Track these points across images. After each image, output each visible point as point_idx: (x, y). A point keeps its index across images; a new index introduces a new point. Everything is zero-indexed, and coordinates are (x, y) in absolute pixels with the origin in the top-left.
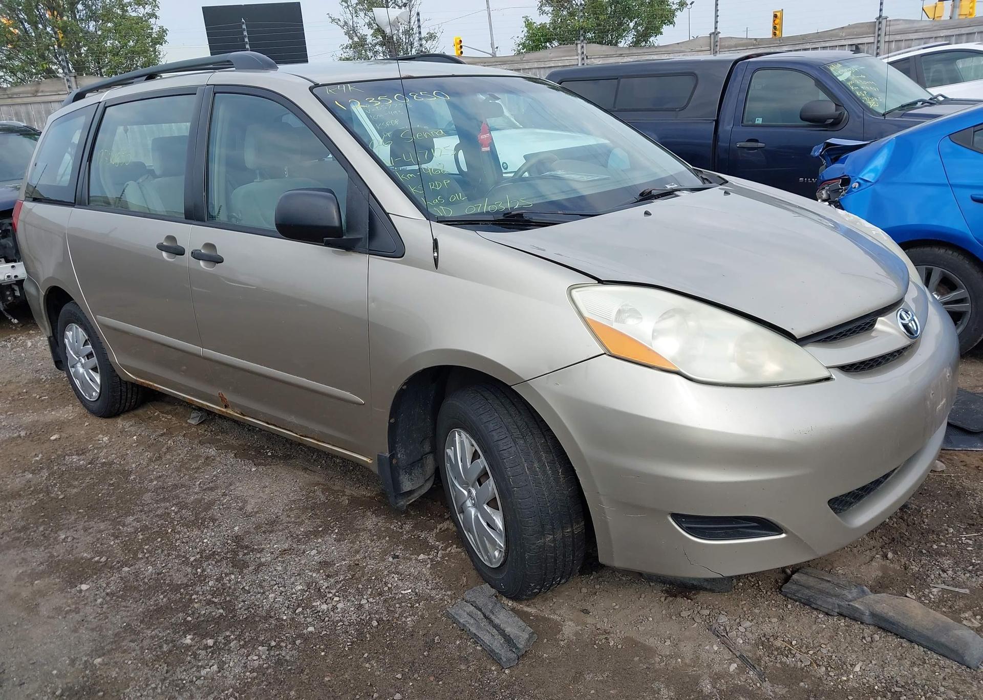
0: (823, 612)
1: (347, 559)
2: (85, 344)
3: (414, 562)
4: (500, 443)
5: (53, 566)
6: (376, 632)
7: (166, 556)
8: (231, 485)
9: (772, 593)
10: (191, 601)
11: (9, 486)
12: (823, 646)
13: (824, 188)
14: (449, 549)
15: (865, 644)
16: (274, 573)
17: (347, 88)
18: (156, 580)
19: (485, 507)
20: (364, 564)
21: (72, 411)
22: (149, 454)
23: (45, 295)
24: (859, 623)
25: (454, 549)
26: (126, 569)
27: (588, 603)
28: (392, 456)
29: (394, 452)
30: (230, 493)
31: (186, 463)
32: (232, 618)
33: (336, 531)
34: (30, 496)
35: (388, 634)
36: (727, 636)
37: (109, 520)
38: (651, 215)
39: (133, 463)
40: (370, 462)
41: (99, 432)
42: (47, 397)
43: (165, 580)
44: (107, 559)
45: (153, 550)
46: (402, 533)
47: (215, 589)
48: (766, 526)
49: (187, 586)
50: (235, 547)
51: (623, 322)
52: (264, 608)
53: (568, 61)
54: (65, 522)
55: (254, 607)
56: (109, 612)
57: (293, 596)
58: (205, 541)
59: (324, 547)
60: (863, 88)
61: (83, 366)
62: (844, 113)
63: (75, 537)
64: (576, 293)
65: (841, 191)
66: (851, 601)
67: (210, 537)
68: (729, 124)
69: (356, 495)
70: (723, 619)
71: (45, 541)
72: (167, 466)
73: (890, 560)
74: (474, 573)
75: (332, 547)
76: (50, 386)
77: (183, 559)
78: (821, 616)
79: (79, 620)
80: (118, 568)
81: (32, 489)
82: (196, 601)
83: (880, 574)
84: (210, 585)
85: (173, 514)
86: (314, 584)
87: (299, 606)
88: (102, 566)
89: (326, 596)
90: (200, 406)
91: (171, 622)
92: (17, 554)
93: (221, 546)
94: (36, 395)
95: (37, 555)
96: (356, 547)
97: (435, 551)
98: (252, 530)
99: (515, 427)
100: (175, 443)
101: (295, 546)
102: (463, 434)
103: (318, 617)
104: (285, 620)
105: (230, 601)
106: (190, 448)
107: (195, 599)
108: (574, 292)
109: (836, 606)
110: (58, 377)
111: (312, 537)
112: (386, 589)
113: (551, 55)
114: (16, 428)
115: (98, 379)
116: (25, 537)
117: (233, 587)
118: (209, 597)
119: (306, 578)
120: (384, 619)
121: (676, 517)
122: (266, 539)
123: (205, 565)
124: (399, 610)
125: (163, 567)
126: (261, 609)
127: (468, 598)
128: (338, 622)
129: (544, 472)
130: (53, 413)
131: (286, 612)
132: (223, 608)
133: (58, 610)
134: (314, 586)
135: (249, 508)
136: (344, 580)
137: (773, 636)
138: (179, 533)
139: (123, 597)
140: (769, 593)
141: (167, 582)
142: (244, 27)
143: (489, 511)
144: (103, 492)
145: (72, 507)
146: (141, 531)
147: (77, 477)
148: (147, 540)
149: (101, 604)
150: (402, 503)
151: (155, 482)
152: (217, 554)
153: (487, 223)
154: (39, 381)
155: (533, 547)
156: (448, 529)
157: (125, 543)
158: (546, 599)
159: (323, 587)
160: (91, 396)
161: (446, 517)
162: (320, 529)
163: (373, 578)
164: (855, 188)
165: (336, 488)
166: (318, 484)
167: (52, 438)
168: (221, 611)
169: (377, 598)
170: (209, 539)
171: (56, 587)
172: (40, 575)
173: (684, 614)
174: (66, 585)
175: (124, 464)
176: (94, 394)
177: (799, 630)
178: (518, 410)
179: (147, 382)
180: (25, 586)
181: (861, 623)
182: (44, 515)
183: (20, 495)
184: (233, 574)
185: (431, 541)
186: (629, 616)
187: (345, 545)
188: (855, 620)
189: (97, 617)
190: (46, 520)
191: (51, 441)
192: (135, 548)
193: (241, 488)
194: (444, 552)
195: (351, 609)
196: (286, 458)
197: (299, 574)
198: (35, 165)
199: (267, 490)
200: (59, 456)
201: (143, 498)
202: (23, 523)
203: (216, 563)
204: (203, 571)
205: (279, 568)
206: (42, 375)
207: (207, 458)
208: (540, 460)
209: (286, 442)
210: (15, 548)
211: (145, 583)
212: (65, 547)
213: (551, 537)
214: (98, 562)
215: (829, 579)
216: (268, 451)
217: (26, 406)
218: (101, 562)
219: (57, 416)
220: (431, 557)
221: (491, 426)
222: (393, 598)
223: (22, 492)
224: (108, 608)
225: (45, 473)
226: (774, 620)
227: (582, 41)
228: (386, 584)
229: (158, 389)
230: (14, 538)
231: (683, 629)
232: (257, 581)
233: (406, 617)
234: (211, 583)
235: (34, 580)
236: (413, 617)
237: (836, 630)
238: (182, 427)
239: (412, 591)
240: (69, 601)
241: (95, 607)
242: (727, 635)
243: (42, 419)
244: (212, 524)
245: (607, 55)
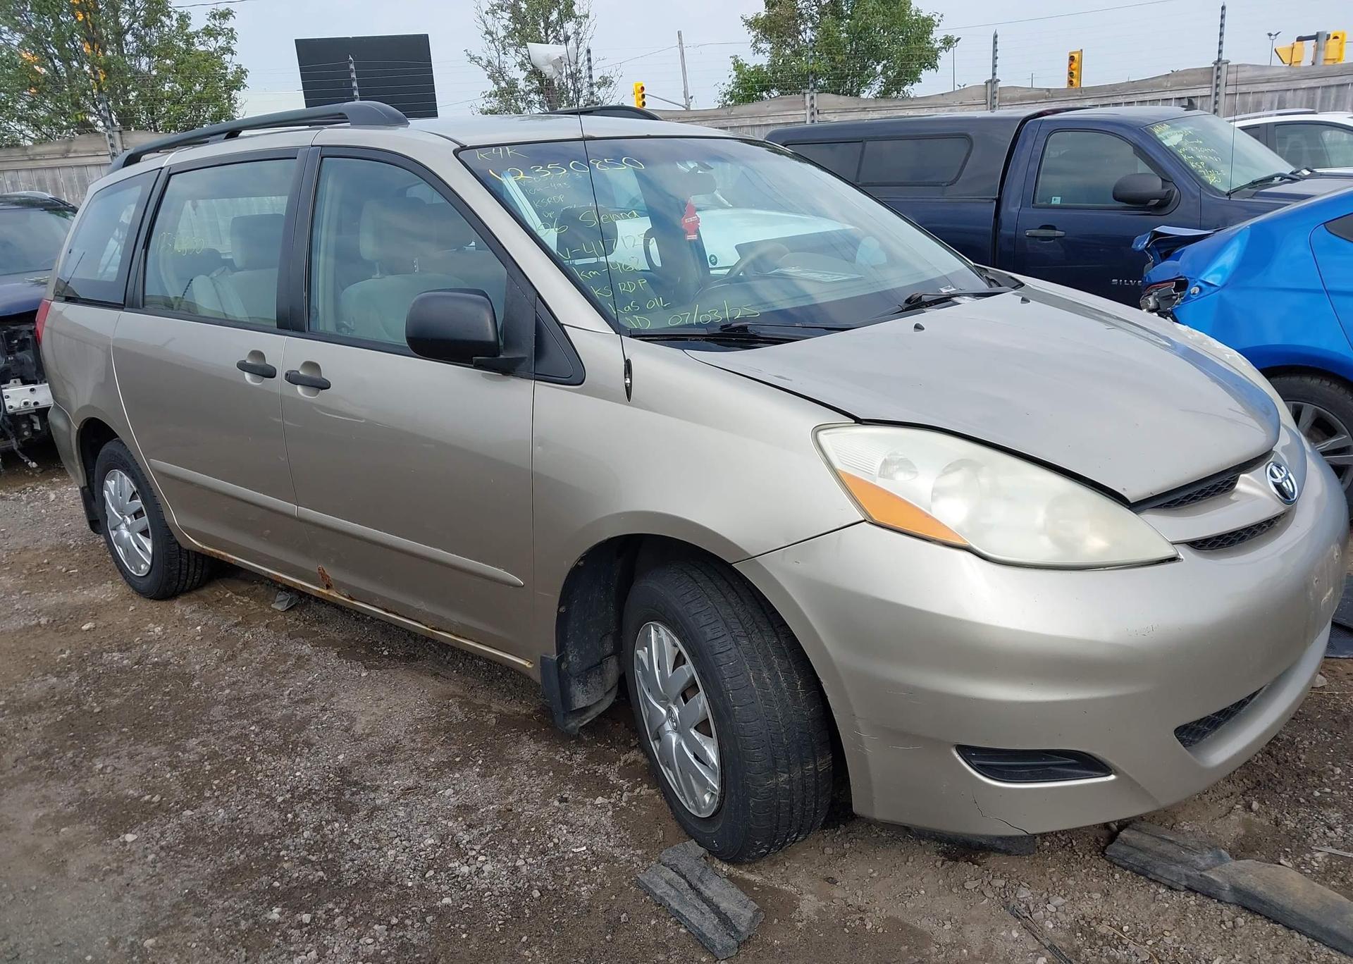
0: (1165, 885)
1: (496, 802)
2: (133, 497)
3: (589, 807)
4: (716, 643)
5: (86, 807)
6: (538, 906)
7: (243, 794)
8: (332, 696)
9: (1091, 857)
10: (279, 858)
11: (25, 694)
12: (1167, 933)
13: (1151, 294)
14: (638, 790)
15: (1224, 930)
16: (395, 820)
17: (505, 151)
18: (229, 829)
19: (693, 732)
20: (520, 810)
21: (112, 591)
22: (219, 652)
23: (78, 430)
24: (1216, 901)
25: (644, 790)
26: (188, 813)
27: (834, 869)
28: (561, 659)
29: (564, 652)
30: (332, 707)
31: (270, 665)
32: (336, 883)
33: (480, 762)
34: (55, 709)
35: (554, 909)
36: (1029, 917)
37: (165, 743)
38: (923, 329)
39: (197, 663)
40: (530, 666)
41: (148, 619)
42: (76, 571)
43: (242, 828)
44: (162, 798)
45: (226, 786)
46: (571, 766)
47: (312, 842)
48: (1088, 764)
49: (273, 837)
50: (339, 783)
51: (890, 477)
52: (381, 870)
53: (792, 116)
54: (102, 746)
55: (367, 869)
56: (164, 873)
57: (421, 853)
58: (298, 774)
59: (464, 785)
60: (1198, 157)
61: (129, 528)
62: (1174, 191)
63: (116, 766)
64: (825, 436)
65: (1174, 297)
66: (1204, 870)
67: (305, 769)
68: (1015, 205)
69: (506, 711)
70: (1024, 893)
71: (76, 772)
72: (244, 668)
73: (1255, 812)
74: (673, 825)
75: (475, 784)
76: (81, 555)
77: (267, 800)
78: (1162, 890)
79: (123, 884)
80: (177, 811)
81: (56, 699)
82: (286, 858)
83: (1242, 832)
84: (305, 836)
85: (253, 736)
86: (450, 837)
87: (429, 868)
88: (155, 808)
89: (467, 854)
90: (292, 586)
91: (251, 889)
92: (36, 790)
93: (319, 782)
94: (61, 567)
95: (63, 793)
96: (508, 785)
97: (619, 792)
98: (363, 760)
99: (737, 621)
100: (255, 636)
101: (422, 782)
102: (662, 630)
103: (456, 884)
104: (411, 888)
105: (333, 860)
106: (275, 644)
107: (284, 856)
108: (821, 434)
109: (1183, 876)
110: (91, 542)
111: (446, 770)
112: (551, 845)
113: (769, 108)
114: (34, 613)
115: (149, 546)
116: (47, 766)
117: (336, 840)
118: (304, 853)
119: (439, 829)
120: (549, 887)
121: (962, 749)
122: (382, 772)
123: (297, 808)
124: (570, 876)
125: (239, 810)
126: (376, 872)
127: (666, 860)
128: (484, 891)
129: (777, 684)
130: (85, 592)
131: (411, 876)
132: (323, 869)
133: (94, 869)
134: (450, 839)
135: (358, 729)
136: (492, 831)
137: (1095, 918)
138: (261, 762)
139: (182, 852)
140: (1087, 857)
141: (245, 832)
142: (352, 66)
143: (698, 739)
144: (156, 703)
145: (112, 724)
146: (208, 759)
147: (119, 682)
148: (217, 773)
149: (154, 862)
150: (573, 724)
151: (227, 691)
152: (314, 793)
153: (698, 338)
154: (65, 548)
155: (761, 790)
156: (635, 762)
157: (186, 775)
158: (775, 863)
159: (464, 841)
160: (138, 569)
161: (633, 745)
162: (458, 759)
163: (533, 829)
164: (1194, 294)
165: (478, 702)
166: (453, 696)
167: (85, 627)
168: (321, 873)
169: (539, 858)
170: (303, 771)
171: (92, 837)
172: (69, 820)
173: (969, 885)
174: (104, 834)
175: (183, 665)
176: (143, 567)
177: (1131, 910)
178: (740, 597)
179: (218, 551)
180: (46, 835)
181: (1218, 900)
182: (74, 736)
183: (40, 707)
184: (336, 821)
185: (613, 778)
186: (892, 887)
187: (493, 783)
188: (1210, 896)
189: (147, 880)
190: (76, 742)
191: (82, 631)
192: (200, 784)
193: (346, 701)
194: (630, 794)
195: (502, 873)
196: (409, 658)
197: (428, 823)
198: (70, 252)
199: (383, 704)
200: (94, 653)
201: (211, 713)
202: (44, 747)
203: (313, 805)
204: (296, 816)
205: (401, 814)
206: (70, 539)
207: (299, 658)
208: (771, 668)
209: (408, 636)
210: (33, 781)
211: (214, 833)
212: (102, 780)
213: (786, 776)
214: (149, 802)
215: (1171, 839)
216: (383, 648)
217: (47, 582)
218: (153, 803)
219: (91, 597)
220: (612, 801)
221: (703, 620)
222: (561, 859)
223: (42, 703)
224: (164, 867)
225: (75, 677)
226: (1097, 896)
227: (812, 90)
228: (551, 840)
229: (233, 562)
230: (32, 767)
231: (968, 907)
232: (371, 832)
233: (580, 886)
234: (306, 834)
235: (59, 828)
236: (589, 886)
237: (1184, 910)
238: (264, 615)
239: (587, 849)
240: (109, 857)
241: (145, 866)
242: (1031, 916)
243: (70, 600)
244: (307, 751)
245: (846, 109)
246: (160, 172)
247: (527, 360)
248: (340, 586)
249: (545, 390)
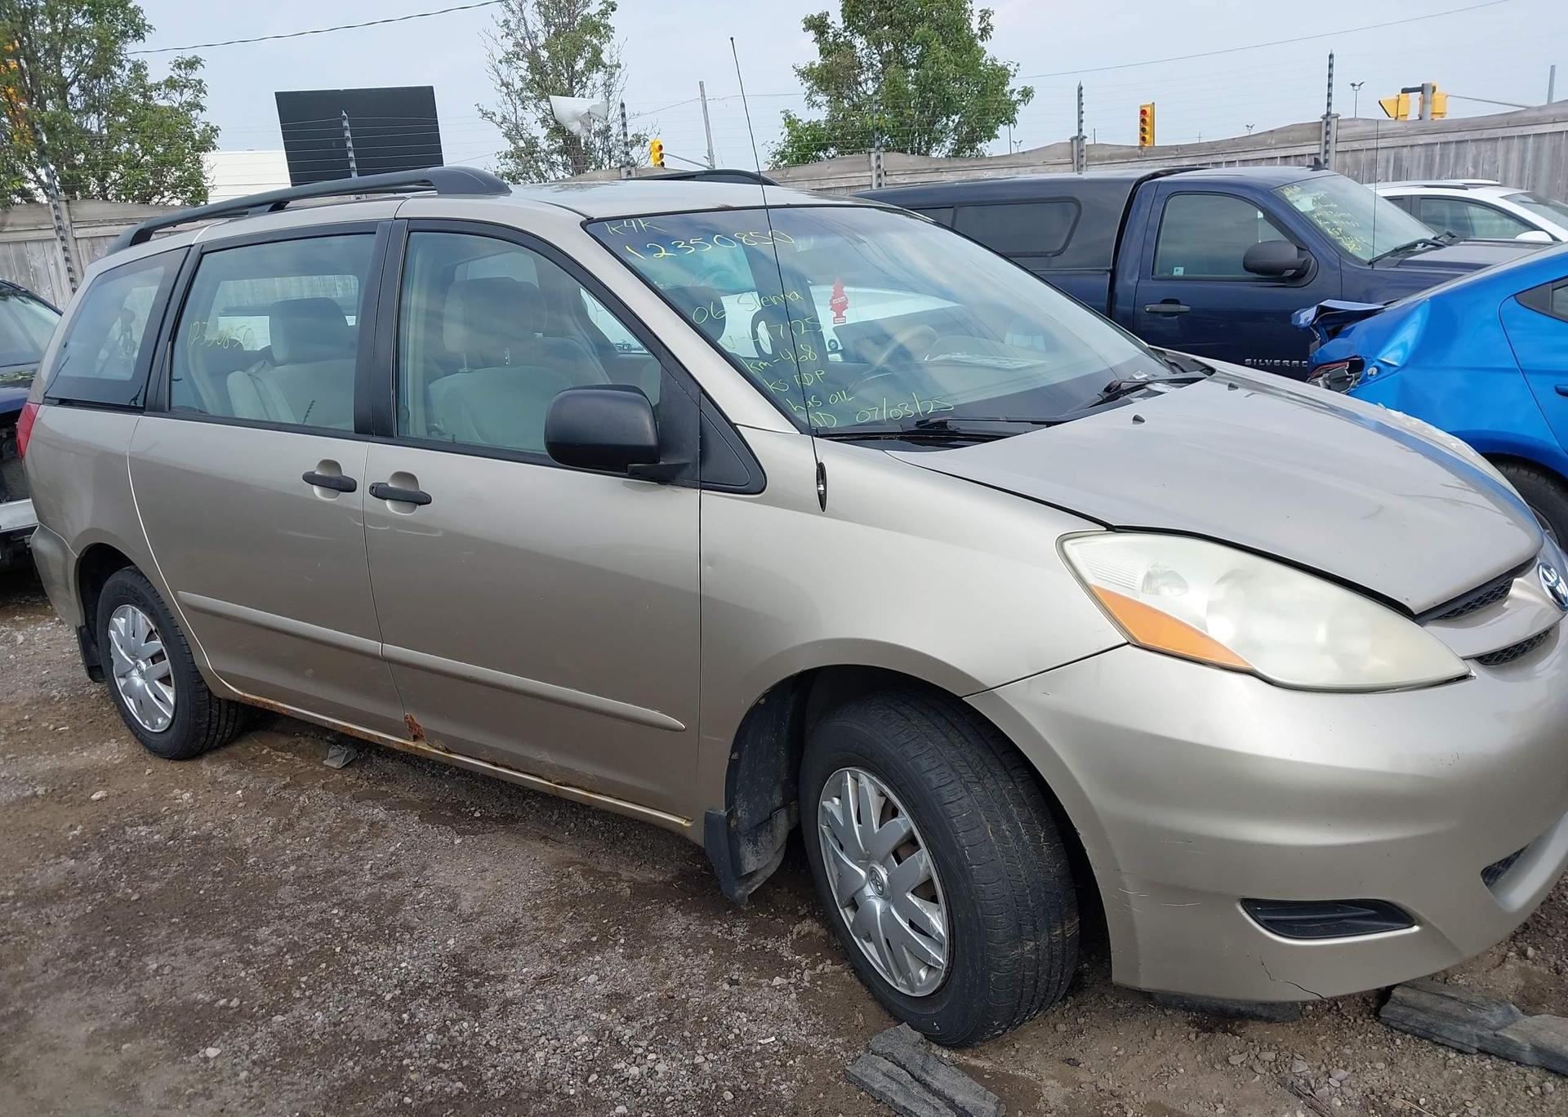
0: (1453, 1048)
1: (653, 989)
2: (150, 636)
3: (767, 989)
4: (943, 791)
5: (148, 1018)
6: (734, 1111)
7: (341, 993)
8: (424, 868)
9: (1364, 1021)
10: (403, 1069)
11: (37, 882)
12: (1468, 1103)
14: (821, 967)
15: (1531, 1097)
16: (534, 1015)
17: (638, 224)
18: (333, 1036)
19: (910, 897)
20: (684, 997)
21: (119, 751)
22: (272, 821)
23: (78, 559)
24: (1514, 1063)
25: (828, 967)
26: (279, 1018)
27: (1073, 1049)
28: (731, 815)
29: (733, 807)
30: (427, 882)
31: (338, 834)
32: (481, 1095)
33: (622, 941)
34: (80, 898)
35: (755, 1113)
36: (1312, 1094)
37: (229, 934)
38: (1144, 421)
39: (246, 835)
40: (688, 825)
41: (173, 784)
42: (67, 728)
43: (348, 1035)
44: (241, 1002)
45: (317, 983)
46: (733, 941)
47: (439, 1047)
48: (1389, 914)
49: (390, 1043)
50: (456, 974)
51: (1157, 592)
52: (532, 1077)
54: (151, 941)
55: (514, 1076)
56: (264, 1094)
57: (576, 1054)
58: (403, 965)
59: (609, 969)
61: (142, 674)
62: (1310, 261)
63: (174, 965)
64: (1072, 547)
65: (1348, 379)
66: (1497, 1029)
67: (410, 958)
68: (1131, 277)
69: (639, 879)
70: (1301, 1067)
71: (124, 975)
72: (307, 839)
73: (1532, 960)
74: (872, 1006)
75: (622, 968)
76: (70, 708)
77: (372, 998)
78: (1452, 1055)
79: (216, 1110)
80: (263, 1016)
81: (79, 885)
82: (412, 1068)
83: (1522, 983)
84: (430, 1040)
85: (337, 921)
86: (607, 1032)
87: (590, 1071)
88: (235, 1014)
89: (632, 1052)
90: (366, 738)
91: (377, 1108)
92: (79, 999)
93: (432, 973)
94: (47, 724)
95: (115, 1001)
96: (662, 967)
97: (798, 971)
98: (479, 945)
99: (965, 764)
100: (312, 800)
101: (558, 968)
102: (865, 778)
103: (627, 1089)
104: (574, 1096)
105: (469, 1067)
106: (339, 808)
107: (408, 1066)
108: (1067, 545)
109: (1475, 1038)
110: (80, 692)
111: (584, 952)
112: (732, 1037)
114: (27, 781)
115: (170, 696)
116: (86, 968)
117: (469, 1042)
118: (433, 1061)
119: (591, 1023)
120: (743, 1087)
121: (1248, 904)
122: (506, 958)
123: (412, 1006)
124: (763, 1073)
125: (341, 1012)
126: (527, 1079)
127: (878, 1048)
128: (664, 1096)
129: (1018, 837)
130: (85, 754)
131: (571, 1082)
132: (460, 1079)
133: (174, 1093)
134: (607, 1035)
135: (465, 906)
136: (656, 1023)
137: (1385, 1091)
138: (355, 953)
139: (280, 1066)
140: (1360, 1022)
141: (353, 1038)
142: (346, 124)
143: (917, 904)
144: (206, 886)
145: (156, 915)
146: (288, 951)
147: (153, 862)
148: (301, 968)
149: (248, 1080)
150: (740, 891)
151: (293, 868)
152: (429, 988)
153: (891, 436)
154: (48, 700)
155: (1004, 962)
156: (810, 933)
157: (265, 973)
158: (1003, 1046)
159: (625, 1037)
160: (154, 724)
161: (801, 913)
162: (594, 939)
163: (705, 1019)
164: (1371, 375)
165: (605, 869)
166: (571, 863)
167: (94, 797)
168: (459, 1084)
169: (721, 1053)
170: (408, 962)
171: (162, 1054)
172: (129, 1034)
173: (1235, 1060)
174: (178, 1050)
175: (230, 838)
176: (160, 721)
177: (1423, 1079)
178: (963, 736)
179: (265, 700)
180: (104, 1054)
181: (1517, 1063)
182: (112, 930)
183: (60, 897)
184: (463, 1019)
185: (787, 954)
186: (1145, 1067)
187: (643, 965)
188: (1507, 1059)
189: (245, 1103)
190: (117, 937)
191: (93, 801)
192: (284, 982)
193: (442, 874)
194: (812, 972)
195: (681, 1072)
196: (508, 820)
197: (576, 1017)
199: (489, 876)
200: (113, 827)
201: (279, 895)
202: (77, 945)
203: (430, 1002)
204: (413, 1016)
205: (541, 1008)
206: (52, 690)
207: (372, 824)
208: (1009, 819)
209: (501, 793)
210: (73, 987)
211: (316, 1042)
212: (161, 984)
213: (1032, 944)
214: (226, 1008)
215: (1453, 995)
216: (473, 809)
217: (33, 744)
218: (232, 1008)
219: (92, 759)
220: (793, 981)
221: (925, 764)
222: (748, 1053)
223: (62, 891)
224: (262, 1087)
225: (96, 858)
226: (1381, 1065)
227: (878, 148)
228: (729, 1028)
229: (284, 712)
230: (67, 971)
231: (1239, 1086)
232: (509, 1031)
233: (778, 1084)
234: (430, 1037)
235: (120, 1044)
236: (788, 1083)
237: (1481, 1076)
238: (314, 773)
239: (776, 1039)
240: (190, 1078)
241: (238, 1087)
242: (1314, 1093)
243: (67, 765)
244: (409, 936)
245: (917, 170)
246: (189, 250)
247: (690, 467)
248: (432, 737)
249: (714, 501)
